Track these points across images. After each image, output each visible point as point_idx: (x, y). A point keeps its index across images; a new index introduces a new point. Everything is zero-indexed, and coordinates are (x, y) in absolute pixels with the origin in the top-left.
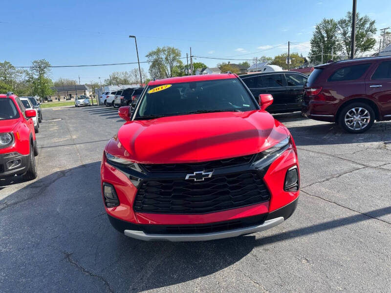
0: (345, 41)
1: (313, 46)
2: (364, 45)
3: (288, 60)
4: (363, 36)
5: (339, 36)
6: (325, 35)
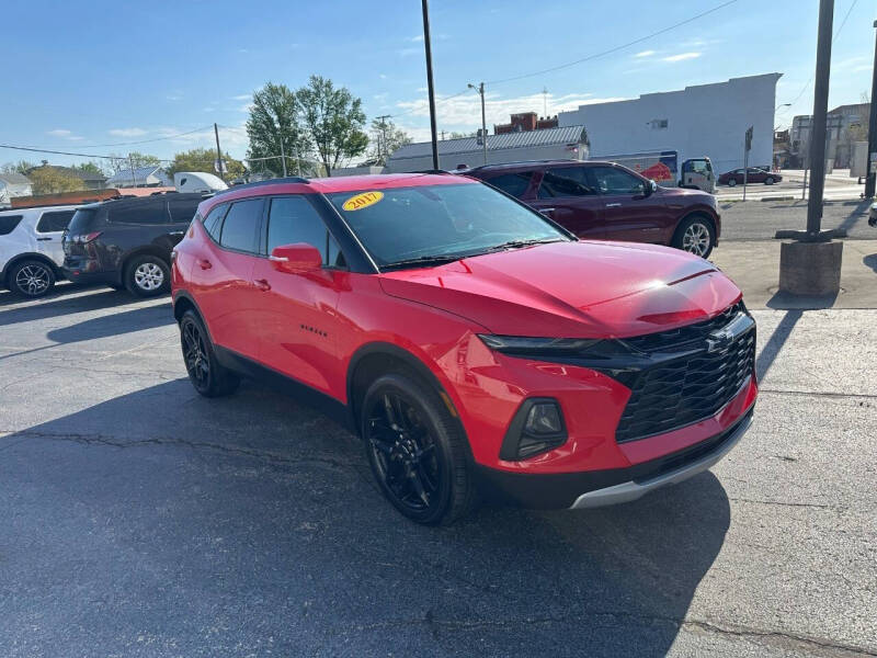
0: (314, 133)
1: (253, 139)
2: (348, 144)
3: (220, 162)
4: (345, 126)
5: (303, 123)
6: (275, 118)
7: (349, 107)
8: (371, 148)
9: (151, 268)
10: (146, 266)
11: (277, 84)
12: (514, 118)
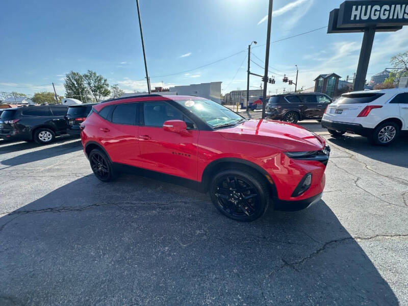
0: (91, 89)
1: (67, 89)
2: (103, 93)
3: (56, 96)
4: (101, 87)
5: (86, 85)
6: (75, 83)
7: (103, 81)
8: (111, 94)
9: (46, 133)
10: (43, 132)
11: (75, 72)
12: (156, 88)
